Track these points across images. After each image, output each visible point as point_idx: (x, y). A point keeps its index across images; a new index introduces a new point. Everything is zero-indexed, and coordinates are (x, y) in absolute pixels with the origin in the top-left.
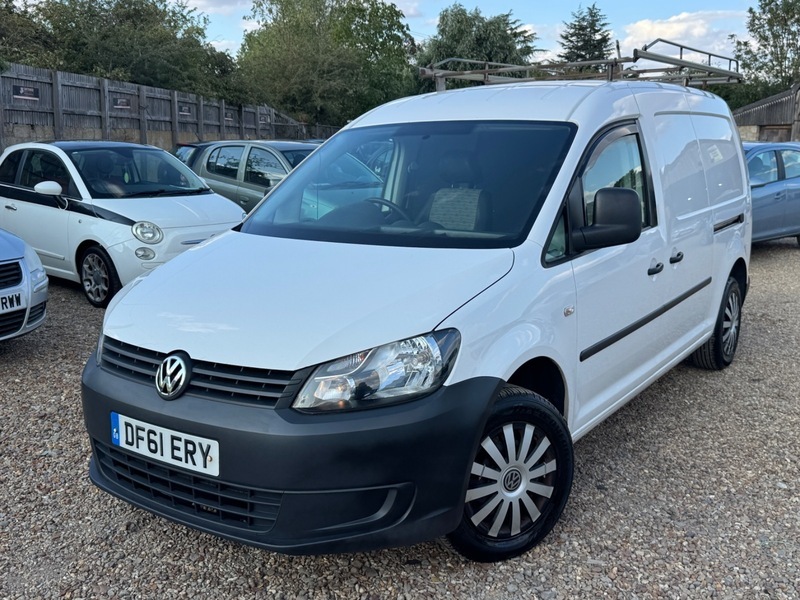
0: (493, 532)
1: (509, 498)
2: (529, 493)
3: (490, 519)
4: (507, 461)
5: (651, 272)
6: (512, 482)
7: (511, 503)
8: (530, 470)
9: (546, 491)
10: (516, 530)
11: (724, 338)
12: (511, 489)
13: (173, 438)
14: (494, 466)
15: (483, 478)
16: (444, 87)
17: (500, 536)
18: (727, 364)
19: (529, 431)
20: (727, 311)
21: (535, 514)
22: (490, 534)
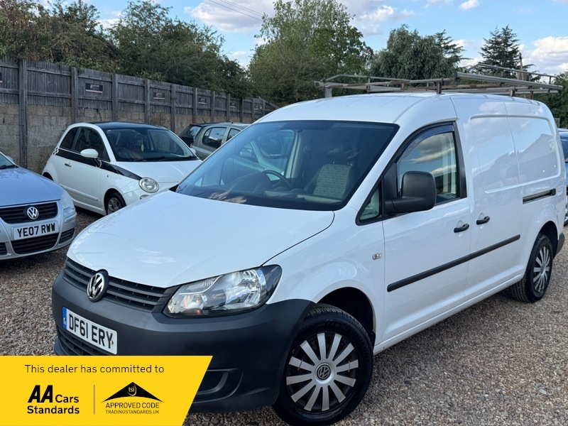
0: (308, 407)
1: (320, 384)
2: (335, 381)
3: (306, 398)
4: (320, 359)
5: (457, 230)
6: (323, 373)
7: (322, 388)
8: (337, 366)
9: (351, 382)
10: (325, 407)
11: (535, 280)
12: (322, 378)
13: (93, 327)
14: (309, 361)
15: (301, 369)
16: (331, 94)
17: (313, 411)
18: (538, 299)
19: (337, 339)
20: (538, 260)
21: (341, 397)
22: (305, 408)
